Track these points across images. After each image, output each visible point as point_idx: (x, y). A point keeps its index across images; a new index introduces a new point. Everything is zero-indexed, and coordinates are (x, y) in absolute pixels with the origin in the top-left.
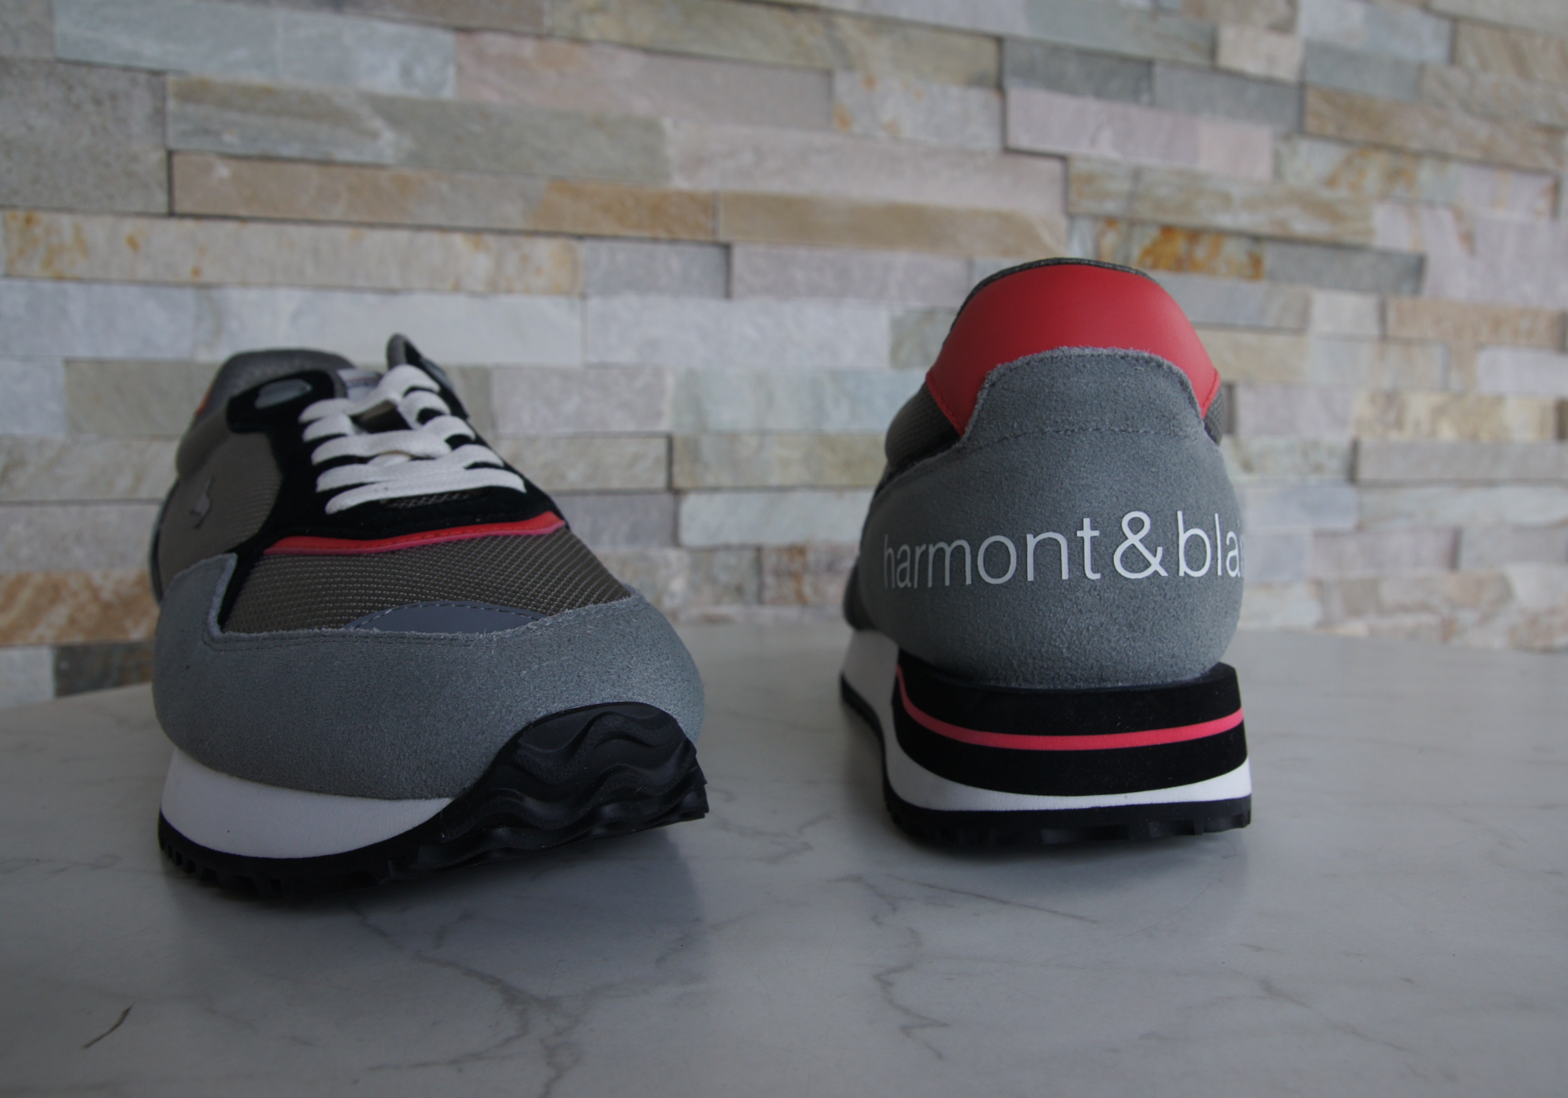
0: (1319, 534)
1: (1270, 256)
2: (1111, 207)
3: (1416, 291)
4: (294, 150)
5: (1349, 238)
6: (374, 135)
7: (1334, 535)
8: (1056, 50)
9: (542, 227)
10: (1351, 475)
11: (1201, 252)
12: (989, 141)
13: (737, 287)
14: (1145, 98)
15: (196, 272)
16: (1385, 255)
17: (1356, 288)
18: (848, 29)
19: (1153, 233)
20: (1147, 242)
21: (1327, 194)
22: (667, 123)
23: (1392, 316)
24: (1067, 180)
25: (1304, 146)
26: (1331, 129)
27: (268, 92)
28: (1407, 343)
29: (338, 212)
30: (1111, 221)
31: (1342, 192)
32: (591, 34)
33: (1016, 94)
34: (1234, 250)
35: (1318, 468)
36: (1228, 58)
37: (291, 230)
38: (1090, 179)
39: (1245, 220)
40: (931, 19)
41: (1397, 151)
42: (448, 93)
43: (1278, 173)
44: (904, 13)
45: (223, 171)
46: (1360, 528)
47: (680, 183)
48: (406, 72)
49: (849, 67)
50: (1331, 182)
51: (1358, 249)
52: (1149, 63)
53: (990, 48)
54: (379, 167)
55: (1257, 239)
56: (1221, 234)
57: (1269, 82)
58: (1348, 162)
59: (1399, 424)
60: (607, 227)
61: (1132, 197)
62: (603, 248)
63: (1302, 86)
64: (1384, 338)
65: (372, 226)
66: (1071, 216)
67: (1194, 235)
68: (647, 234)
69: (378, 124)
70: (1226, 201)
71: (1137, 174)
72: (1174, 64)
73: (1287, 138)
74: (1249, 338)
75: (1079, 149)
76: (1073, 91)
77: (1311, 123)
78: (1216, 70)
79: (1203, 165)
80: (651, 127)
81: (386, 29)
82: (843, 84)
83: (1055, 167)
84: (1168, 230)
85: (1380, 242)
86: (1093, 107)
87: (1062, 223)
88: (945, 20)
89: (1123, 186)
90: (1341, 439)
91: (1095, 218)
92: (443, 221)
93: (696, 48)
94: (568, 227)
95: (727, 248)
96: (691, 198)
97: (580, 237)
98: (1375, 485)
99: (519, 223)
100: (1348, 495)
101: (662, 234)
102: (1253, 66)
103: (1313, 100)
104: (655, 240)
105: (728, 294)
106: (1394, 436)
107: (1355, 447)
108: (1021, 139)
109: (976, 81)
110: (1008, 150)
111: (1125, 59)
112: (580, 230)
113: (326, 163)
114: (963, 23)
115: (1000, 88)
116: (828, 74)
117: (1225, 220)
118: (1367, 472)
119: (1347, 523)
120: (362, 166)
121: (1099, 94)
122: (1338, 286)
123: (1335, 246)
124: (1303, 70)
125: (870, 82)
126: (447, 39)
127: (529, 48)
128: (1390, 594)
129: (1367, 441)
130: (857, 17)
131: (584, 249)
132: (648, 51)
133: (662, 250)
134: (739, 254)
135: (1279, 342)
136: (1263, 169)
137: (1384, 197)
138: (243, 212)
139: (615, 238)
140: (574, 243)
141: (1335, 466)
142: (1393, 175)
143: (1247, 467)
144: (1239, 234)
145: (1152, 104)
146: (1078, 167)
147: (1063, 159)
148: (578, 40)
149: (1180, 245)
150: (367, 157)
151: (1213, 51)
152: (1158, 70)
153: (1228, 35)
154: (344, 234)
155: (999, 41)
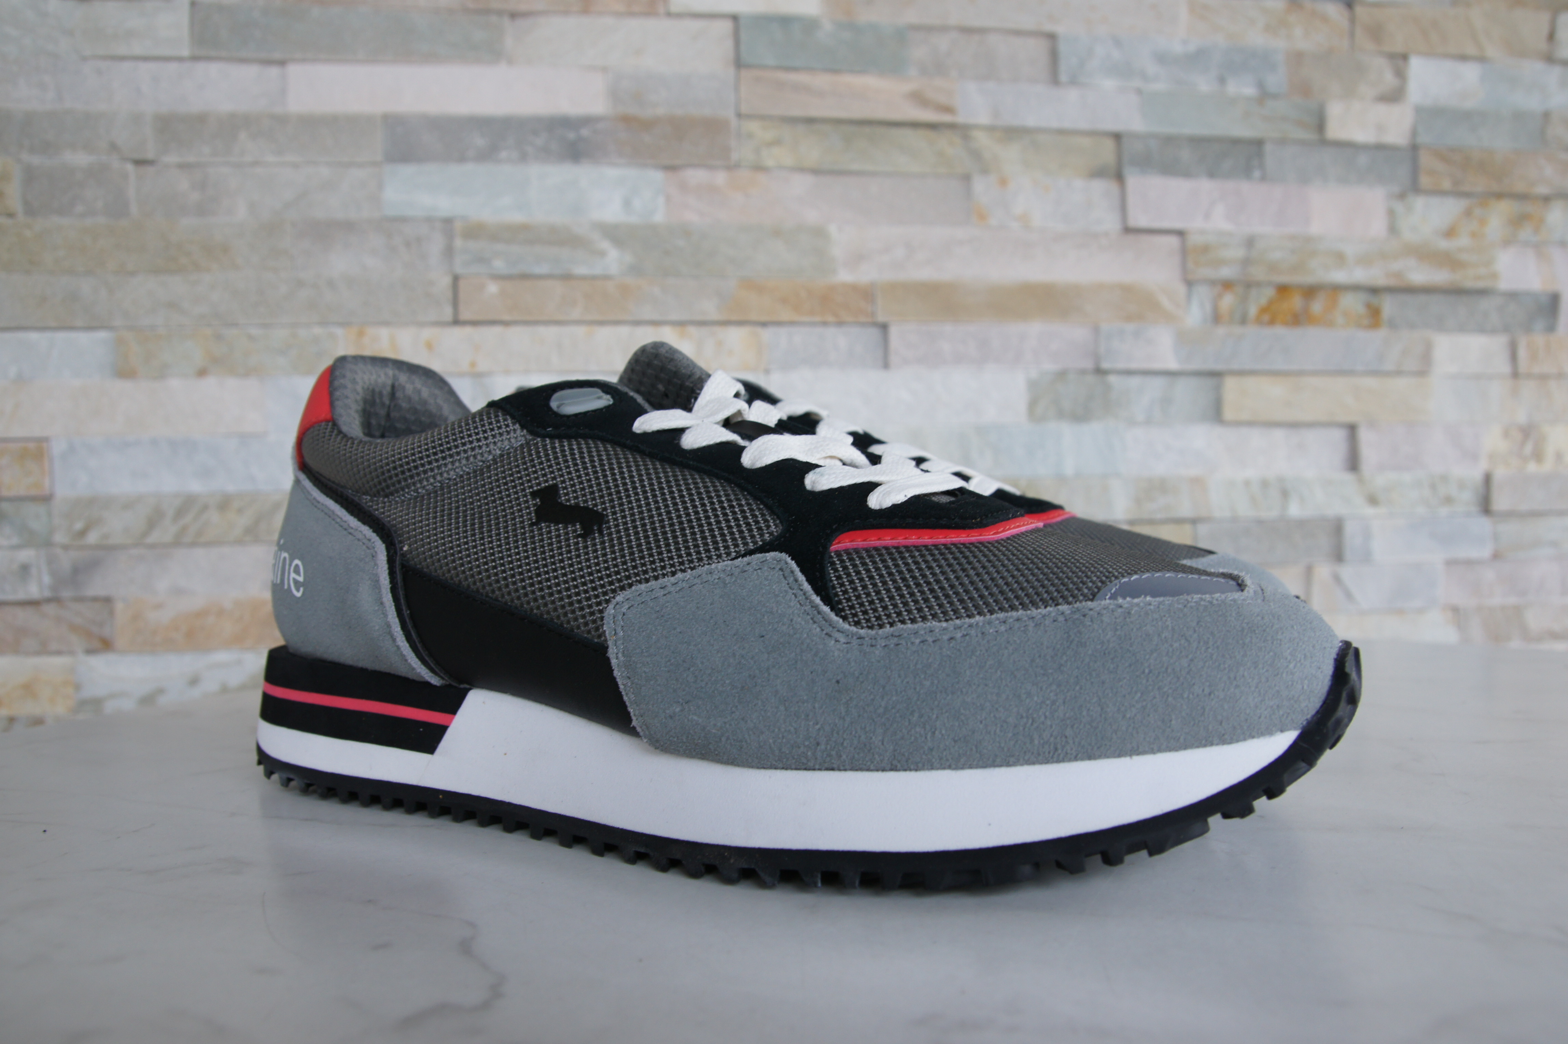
0: (1451, 563)
1: (1388, 306)
2: (1226, 272)
3: (1551, 328)
4: (543, 269)
5: (1469, 284)
6: (602, 254)
7: (1469, 563)
8: (1169, 140)
9: (734, 318)
10: (1485, 506)
11: (1317, 306)
12: (1110, 223)
13: (894, 359)
14: (1257, 174)
15: (473, 364)
16: (1513, 296)
17: (1482, 330)
18: (982, 139)
19: (1269, 293)
20: (1263, 301)
21: (1444, 244)
22: (833, 229)
23: (1522, 353)
24: (1184, 252)
25: (1419, 203)
26: (1447, 184)
27: (525, 228)
28: (1543, 378)
29: (576, 314)
30: (1227, 285)
31: (1463, 241)
32: (770, 163)
33: (1134, 181)
34: (1352, 303)
35: (1448, 500)
36: (1335, 130)
37: (542, 330)
38: (1205, 249)
39: (1360, 275)
40: (1055, 124)
41: (1522, 197)
42: (659, 218)
43: (1393, 229)
44: (1031, 121)
45: (493, 288)
46: (1496, 556)
47: (844, 276)
48: (627, 204)
49: (985, 171)
50: (1450, 233)
51: (1483, 292)
52: (1258, 143)
53: (1109, 145)
54: (607, 278)
55: (1374, 291)
56: (1337, 289)
57: (1380, 147)
58: (1468, 213)
59: (1538, 456)
60: (786, 315)
61: (1246, 262)
62: (783, 332)
63: (1414, 148)
64: (1515, 375)
65: (601, 323)
66: (1190, 283)
67: (1310, 291)
68: (817, 319)
69: (605, 244)
70: (1340, 258)
71: (1250, 242)
72: (1283, 142)
73: (1402, 196)
74: (1370, 382)
75: (1194, 224)
76: (1186, 174)
77: (1425, 181)
78: (1325, 143)
79: (1315, 228)
80: (819, 232)
81: (611, 173)
82: (980, 186)
83: (1173, 241)
84: (1283, 290)
85: (1504, 285)
86: (1206, 186)
87: (1181, 289)
88: (1067, 124)
89: (1238, 253)
90: (1476, 474)
91: (1212, 283)
92: (655, 317)
93: (855, 167)
94: (754, 317)
95: (884, 328)
96: (855, 288)
97: (764, 324)
98: (1510, 515)
99: (714, 316)
100: (1484, 525)
101: (831, 319)
102: (1362, 135)
103: (1426, 160)
104: (825, 324)
105: (886, 365)
106: (1532, 467)
107: (1488, 479)
108: (1139, 219)
109: (1098, 173)
110: (1128, 230)
111: (1236, 142)
112: (764, 318)
113: (567, 277)
114: (1083, 125)
115: (1119, 177)
116: (966, 178)
117: (1339, 276)
118: (1501, 502)
119: (1486, 552)
120: (594, 278)
121: (1212, 174)
122: (1462, 329)
123: (1457, 292)
124: (1414, 133)
125: (1003, 182)
126: (657, 176)
127: (720, 178)
128: (1535, 620)
129: (1500, 473)
130: (991, 129)
131: (766, 334)
132: (816, 171)
133: (831, 332)
134: (894, 332)
135: (1401, 383)
136: (1378, 227)
137: (1507, 242)
138: (506, 317)
139: (792, 323)
140: (760, 330)
141: (1467, 498)
142: (1518, 221)
143: (1373, 500)
144: (1356, 288)
145: (1263, 178)
146: (1194, 239)
147: (1180, 233)
148: (759, 168)
149: (1296, 302)
150: (598, 271)
151: (1320, 125)
152: (1268, 148)
153: (1335, 110)
154: (580, 331)
155: (1117, 137)
